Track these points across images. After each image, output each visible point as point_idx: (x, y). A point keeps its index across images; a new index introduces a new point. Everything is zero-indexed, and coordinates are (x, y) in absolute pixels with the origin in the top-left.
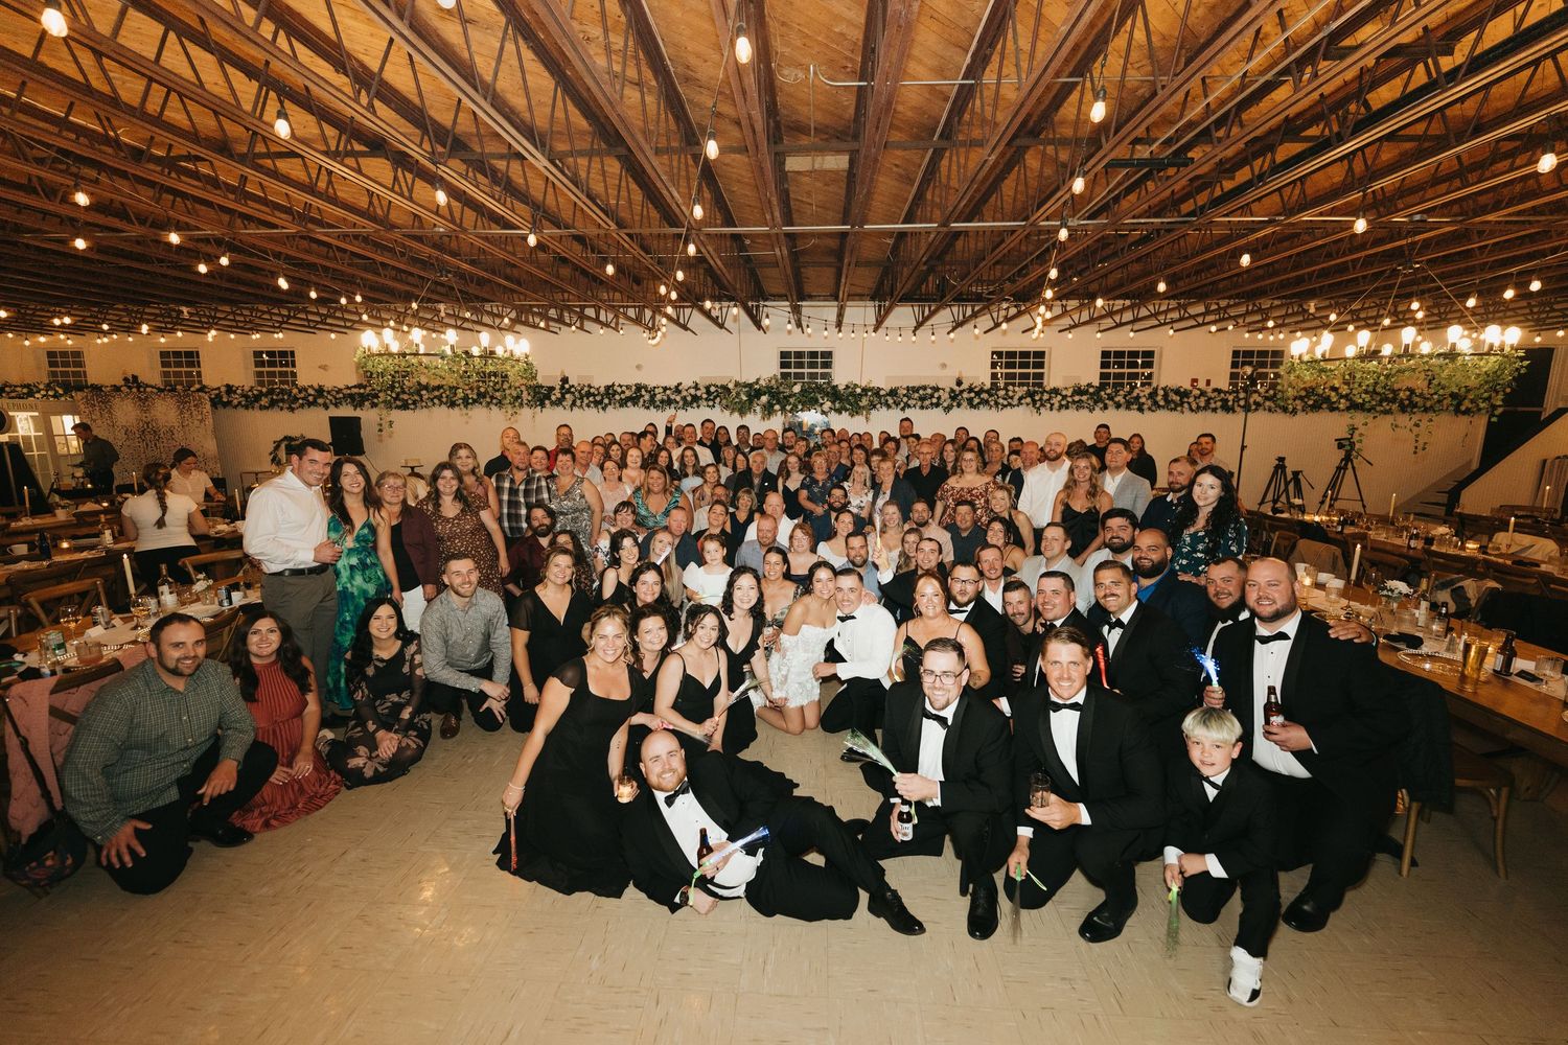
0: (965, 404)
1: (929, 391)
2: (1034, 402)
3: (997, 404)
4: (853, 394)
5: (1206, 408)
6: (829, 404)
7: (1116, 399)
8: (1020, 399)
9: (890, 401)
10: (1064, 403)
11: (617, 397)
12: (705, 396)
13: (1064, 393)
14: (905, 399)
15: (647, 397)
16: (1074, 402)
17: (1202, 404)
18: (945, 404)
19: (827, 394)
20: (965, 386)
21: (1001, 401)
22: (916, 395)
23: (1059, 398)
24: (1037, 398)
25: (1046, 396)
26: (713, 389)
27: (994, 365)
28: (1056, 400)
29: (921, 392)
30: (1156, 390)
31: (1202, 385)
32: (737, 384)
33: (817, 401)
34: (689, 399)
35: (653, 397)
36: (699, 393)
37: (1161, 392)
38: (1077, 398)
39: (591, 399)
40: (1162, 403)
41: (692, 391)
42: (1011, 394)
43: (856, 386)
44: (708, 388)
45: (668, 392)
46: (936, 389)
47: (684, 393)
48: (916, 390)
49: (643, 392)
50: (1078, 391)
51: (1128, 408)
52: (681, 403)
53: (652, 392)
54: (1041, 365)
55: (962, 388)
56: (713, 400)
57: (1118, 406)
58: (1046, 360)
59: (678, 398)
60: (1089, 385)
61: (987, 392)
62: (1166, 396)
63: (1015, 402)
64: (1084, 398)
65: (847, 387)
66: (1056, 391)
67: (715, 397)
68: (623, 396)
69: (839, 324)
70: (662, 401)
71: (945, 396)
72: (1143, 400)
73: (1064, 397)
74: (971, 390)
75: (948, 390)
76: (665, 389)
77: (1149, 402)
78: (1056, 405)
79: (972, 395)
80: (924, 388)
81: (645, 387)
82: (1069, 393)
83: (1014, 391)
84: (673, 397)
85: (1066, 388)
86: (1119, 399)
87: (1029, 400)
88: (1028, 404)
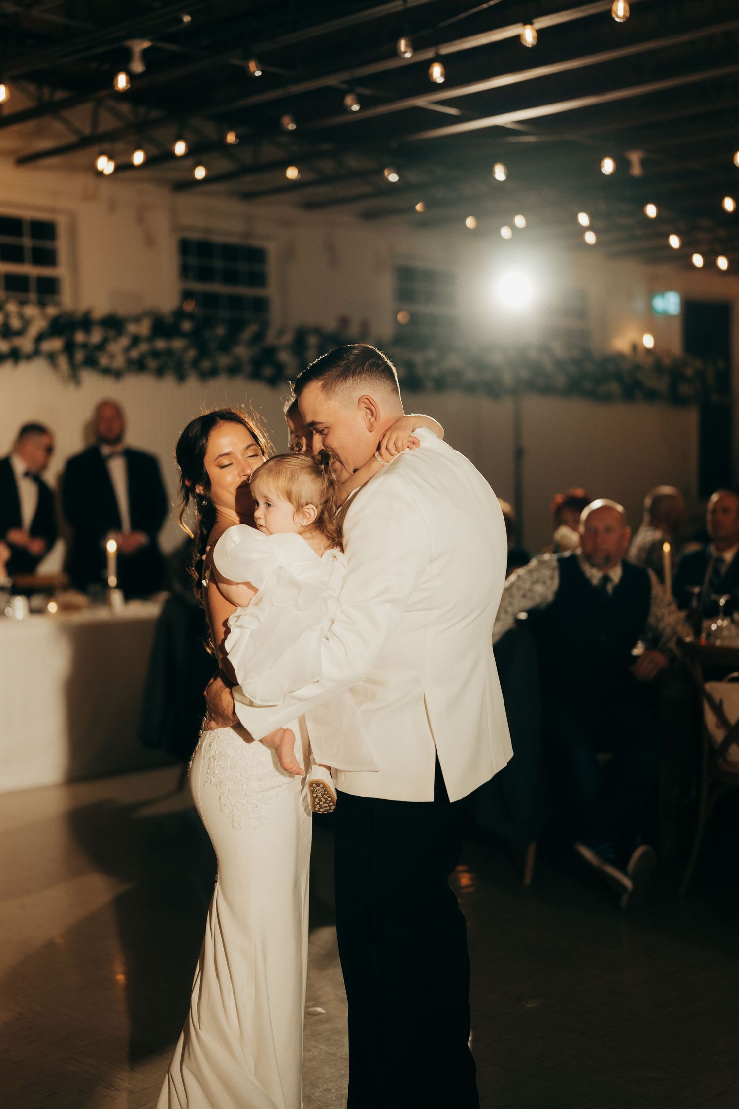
2: (69, 348)
8: (40, 338)
13: (130, 328)
16: (155, 354)
23: (124, 341)
24: (80, 337)
25: (96, 337)
28: (118, 347)
38: (160, 344)
42: (15, 323)
51: (256, 375)
54: (47, 257)
57: (234, 370)
58: (62, 245)
64: (178, 344)
72: (281, 356)
73: (136, 340)
77: (293, 361)
78: (119, 362)
82: (144, 328)
83: (21, 316)
85: (137, 319)
86: (242, 351)
87: (55, 344)
88: (52, 357)
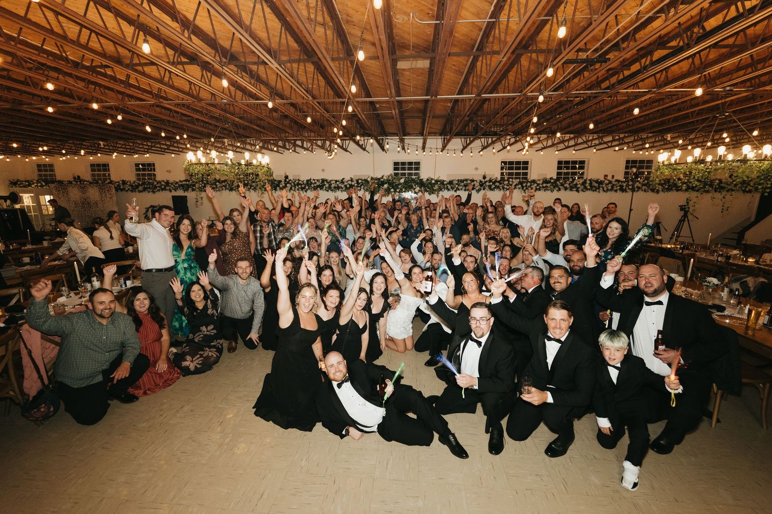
0: (487, 188)
1: (469, 182)
2: (523, 187)
3: (503, 188)
4: (430, 183)
5: (611, 190)
6: (418, 188)
7: (565, 185)
8: (516, 185)
9: (449, 187)
10: (538, 187)
11: (313, 186)
12: (356, 185)
13: (538, 182)
14: (457, 186)
15: (327, 185)
16: (543, 187)
17: (610, 188)
18: (477, 189)
19: (417, 184)
20: (487, 179)
21: (506, 186)
22: (462, 184)
23: (536, 185)
24: (524, 185)
25: (529, 184)
26: (360, 181)
27: (502, 168)
28: (534, 186)
29: (465, 182)
30: (585, 181)
31: (609, 178)
32: (372, 179)
33: (412, 187)
34: (348, 186)
35: (330, 185)
36: (353, 183)
37: (588, 182)
38: (545, 185)
39: (300, 186)
40: (589, 187)
41: (350, 182)
43: (432, 179)
44: (357, 181)
45: (338, 183)
46: (473, 181)
47: (346, 183)
48: (462, 181)
49: (325, 183)
50: (546, 181)
51: (571, 190)
52: (344, 188)
53: (330, 183)
54: (527, 168)
55: (486, 180)
56: (360, 187)
57: (566, 189)
58: (529, 166)
59: (343, 186)
60: (551, 178)
61: (499, 182)
62: (591, 184)
63: (513, 187)
64: (549, 185)
65: (428, 180)
66: (534, 181)
67: (361, 186)
68: (315, 185)
69: (424, 148)
70: (335, 188)
71: (477, 184)
72: (579, 186)
73: (538, 185)
74: (490, 181)
75: (479, 181)
76: (336, 181)
77: (582, 187)
78: (534, 188)
79: (491, 183)
80: (466, 180)
81: (326, 180)
82: (541, 182)
83: (512, 182)
84: (340, 185)
85: (539, 180)
86: (567, 185)
87: (520, 186)
88: (519, 188)
